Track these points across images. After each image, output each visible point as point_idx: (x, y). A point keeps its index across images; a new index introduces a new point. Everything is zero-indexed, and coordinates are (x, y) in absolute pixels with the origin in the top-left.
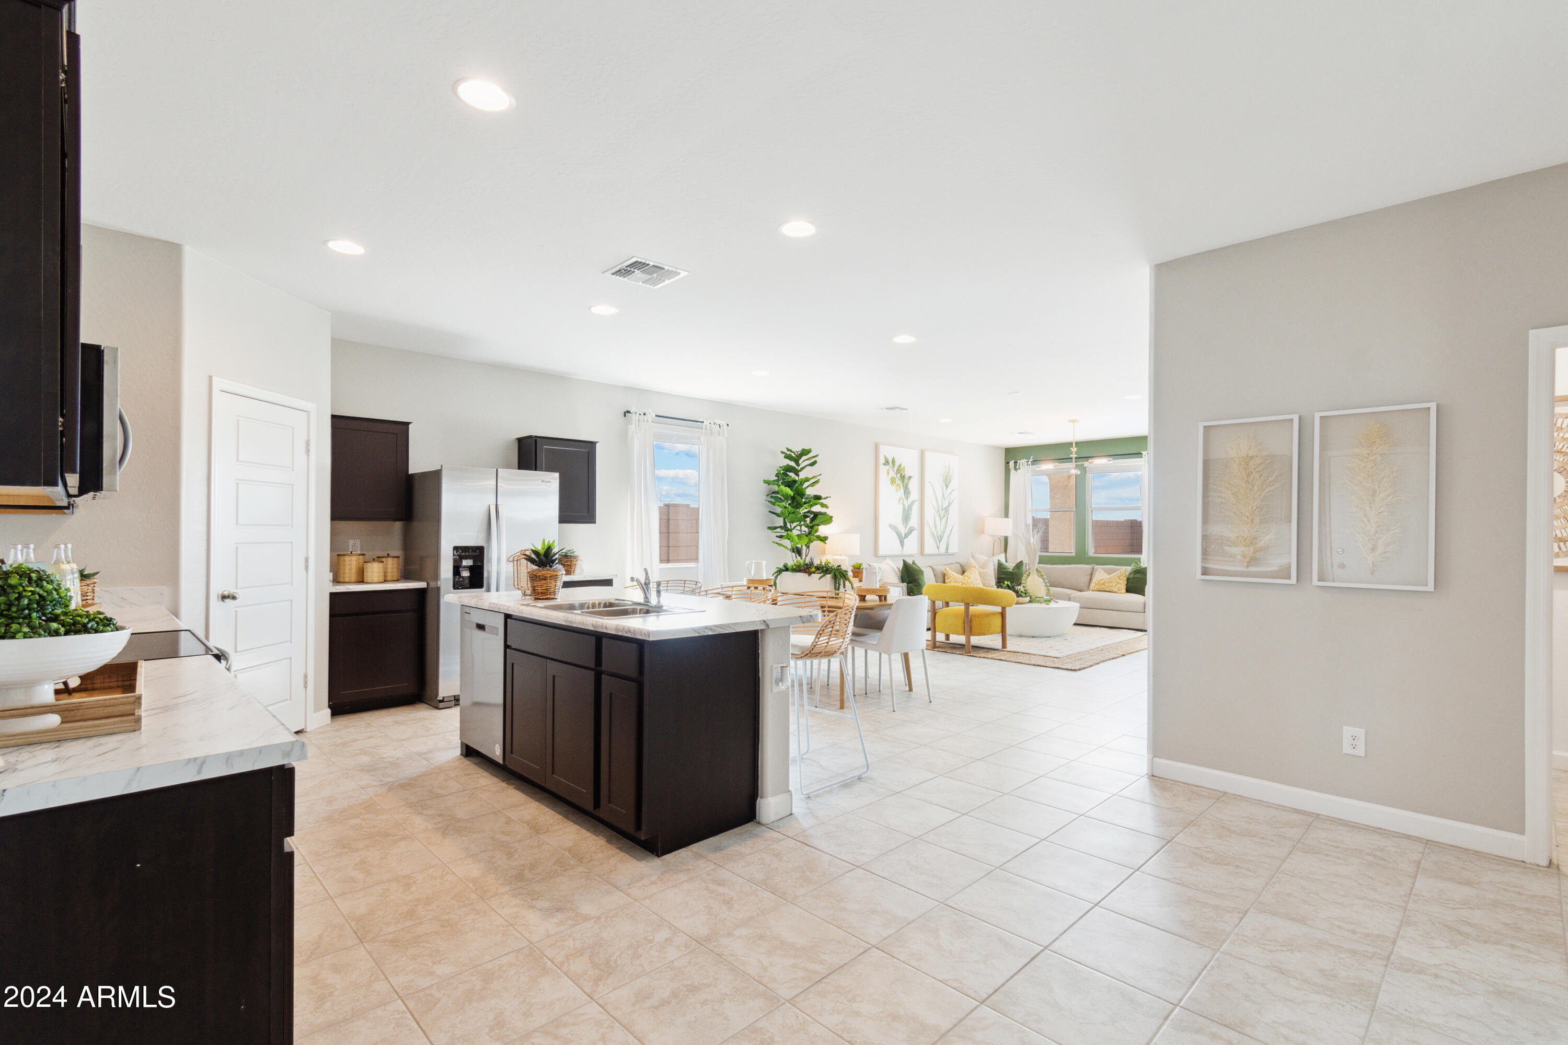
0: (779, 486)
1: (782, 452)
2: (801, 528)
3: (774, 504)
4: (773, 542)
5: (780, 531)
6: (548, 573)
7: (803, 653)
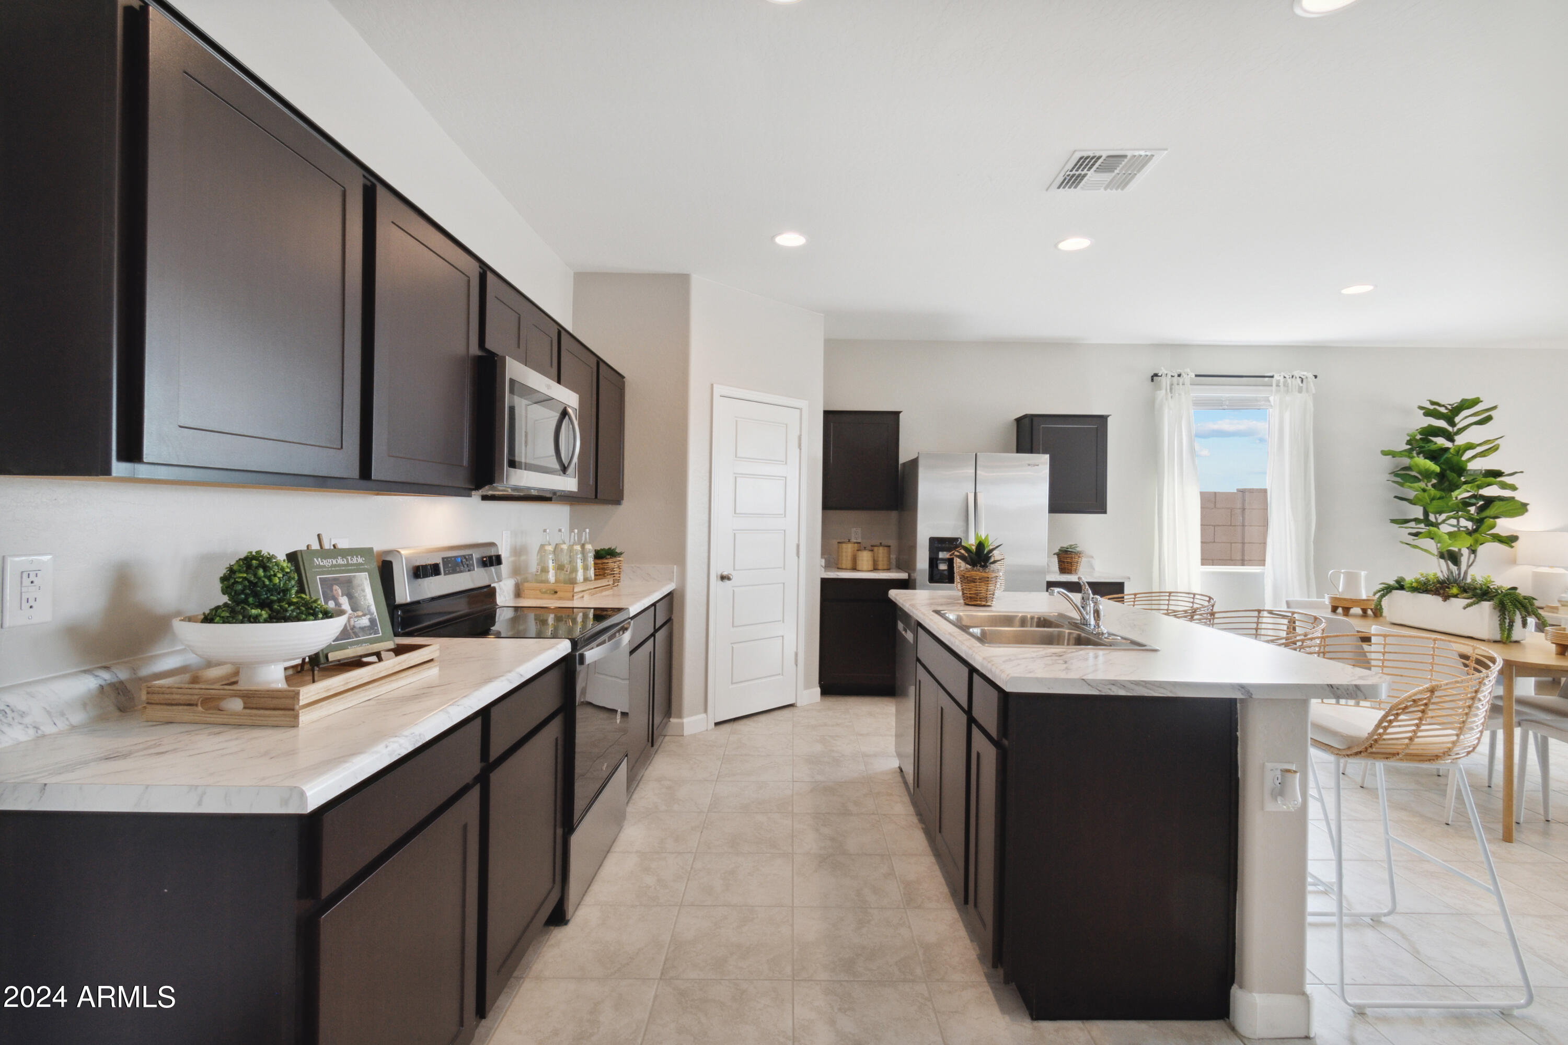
0: (1412, 458)
1: (1421, 408)
2: (1458, 521)
3: (1402, 485)
4: (1402, 542)
5: (1414, 526)
6: (977, 575)
7: (1349, 748)
